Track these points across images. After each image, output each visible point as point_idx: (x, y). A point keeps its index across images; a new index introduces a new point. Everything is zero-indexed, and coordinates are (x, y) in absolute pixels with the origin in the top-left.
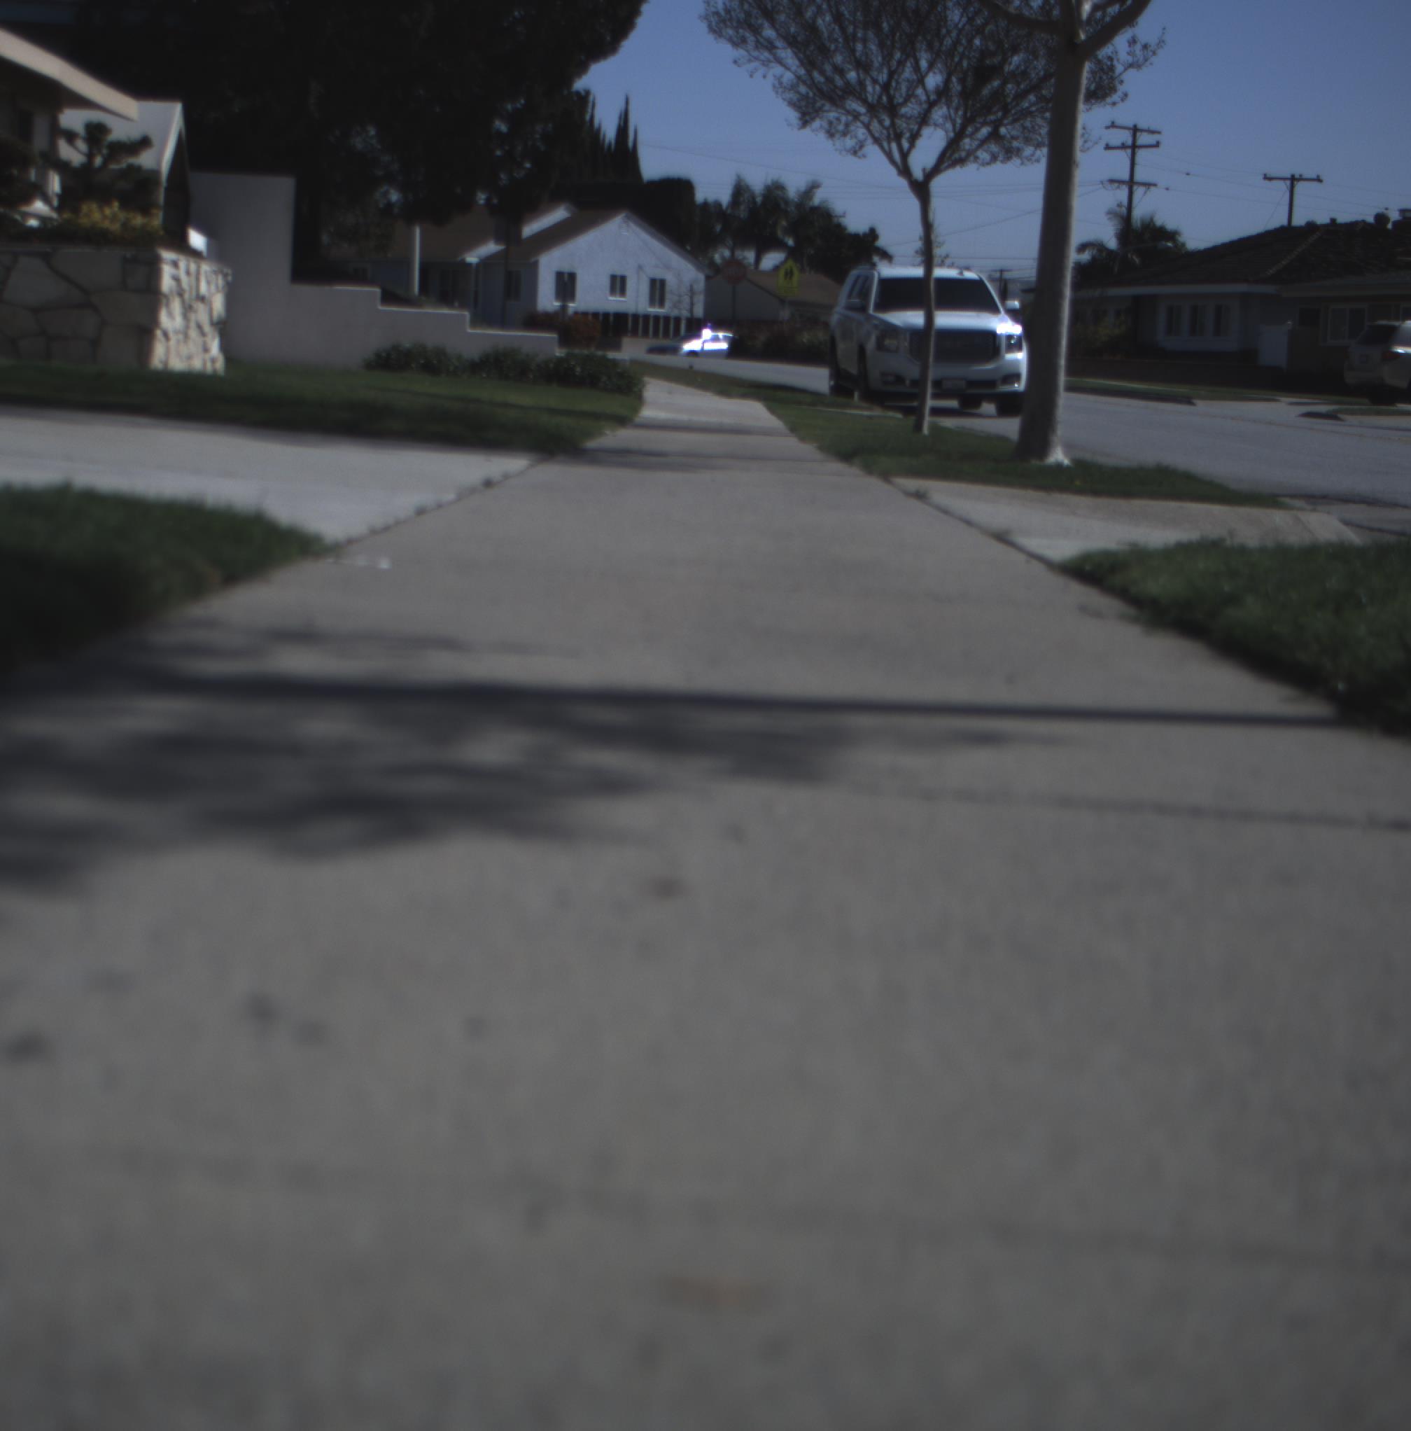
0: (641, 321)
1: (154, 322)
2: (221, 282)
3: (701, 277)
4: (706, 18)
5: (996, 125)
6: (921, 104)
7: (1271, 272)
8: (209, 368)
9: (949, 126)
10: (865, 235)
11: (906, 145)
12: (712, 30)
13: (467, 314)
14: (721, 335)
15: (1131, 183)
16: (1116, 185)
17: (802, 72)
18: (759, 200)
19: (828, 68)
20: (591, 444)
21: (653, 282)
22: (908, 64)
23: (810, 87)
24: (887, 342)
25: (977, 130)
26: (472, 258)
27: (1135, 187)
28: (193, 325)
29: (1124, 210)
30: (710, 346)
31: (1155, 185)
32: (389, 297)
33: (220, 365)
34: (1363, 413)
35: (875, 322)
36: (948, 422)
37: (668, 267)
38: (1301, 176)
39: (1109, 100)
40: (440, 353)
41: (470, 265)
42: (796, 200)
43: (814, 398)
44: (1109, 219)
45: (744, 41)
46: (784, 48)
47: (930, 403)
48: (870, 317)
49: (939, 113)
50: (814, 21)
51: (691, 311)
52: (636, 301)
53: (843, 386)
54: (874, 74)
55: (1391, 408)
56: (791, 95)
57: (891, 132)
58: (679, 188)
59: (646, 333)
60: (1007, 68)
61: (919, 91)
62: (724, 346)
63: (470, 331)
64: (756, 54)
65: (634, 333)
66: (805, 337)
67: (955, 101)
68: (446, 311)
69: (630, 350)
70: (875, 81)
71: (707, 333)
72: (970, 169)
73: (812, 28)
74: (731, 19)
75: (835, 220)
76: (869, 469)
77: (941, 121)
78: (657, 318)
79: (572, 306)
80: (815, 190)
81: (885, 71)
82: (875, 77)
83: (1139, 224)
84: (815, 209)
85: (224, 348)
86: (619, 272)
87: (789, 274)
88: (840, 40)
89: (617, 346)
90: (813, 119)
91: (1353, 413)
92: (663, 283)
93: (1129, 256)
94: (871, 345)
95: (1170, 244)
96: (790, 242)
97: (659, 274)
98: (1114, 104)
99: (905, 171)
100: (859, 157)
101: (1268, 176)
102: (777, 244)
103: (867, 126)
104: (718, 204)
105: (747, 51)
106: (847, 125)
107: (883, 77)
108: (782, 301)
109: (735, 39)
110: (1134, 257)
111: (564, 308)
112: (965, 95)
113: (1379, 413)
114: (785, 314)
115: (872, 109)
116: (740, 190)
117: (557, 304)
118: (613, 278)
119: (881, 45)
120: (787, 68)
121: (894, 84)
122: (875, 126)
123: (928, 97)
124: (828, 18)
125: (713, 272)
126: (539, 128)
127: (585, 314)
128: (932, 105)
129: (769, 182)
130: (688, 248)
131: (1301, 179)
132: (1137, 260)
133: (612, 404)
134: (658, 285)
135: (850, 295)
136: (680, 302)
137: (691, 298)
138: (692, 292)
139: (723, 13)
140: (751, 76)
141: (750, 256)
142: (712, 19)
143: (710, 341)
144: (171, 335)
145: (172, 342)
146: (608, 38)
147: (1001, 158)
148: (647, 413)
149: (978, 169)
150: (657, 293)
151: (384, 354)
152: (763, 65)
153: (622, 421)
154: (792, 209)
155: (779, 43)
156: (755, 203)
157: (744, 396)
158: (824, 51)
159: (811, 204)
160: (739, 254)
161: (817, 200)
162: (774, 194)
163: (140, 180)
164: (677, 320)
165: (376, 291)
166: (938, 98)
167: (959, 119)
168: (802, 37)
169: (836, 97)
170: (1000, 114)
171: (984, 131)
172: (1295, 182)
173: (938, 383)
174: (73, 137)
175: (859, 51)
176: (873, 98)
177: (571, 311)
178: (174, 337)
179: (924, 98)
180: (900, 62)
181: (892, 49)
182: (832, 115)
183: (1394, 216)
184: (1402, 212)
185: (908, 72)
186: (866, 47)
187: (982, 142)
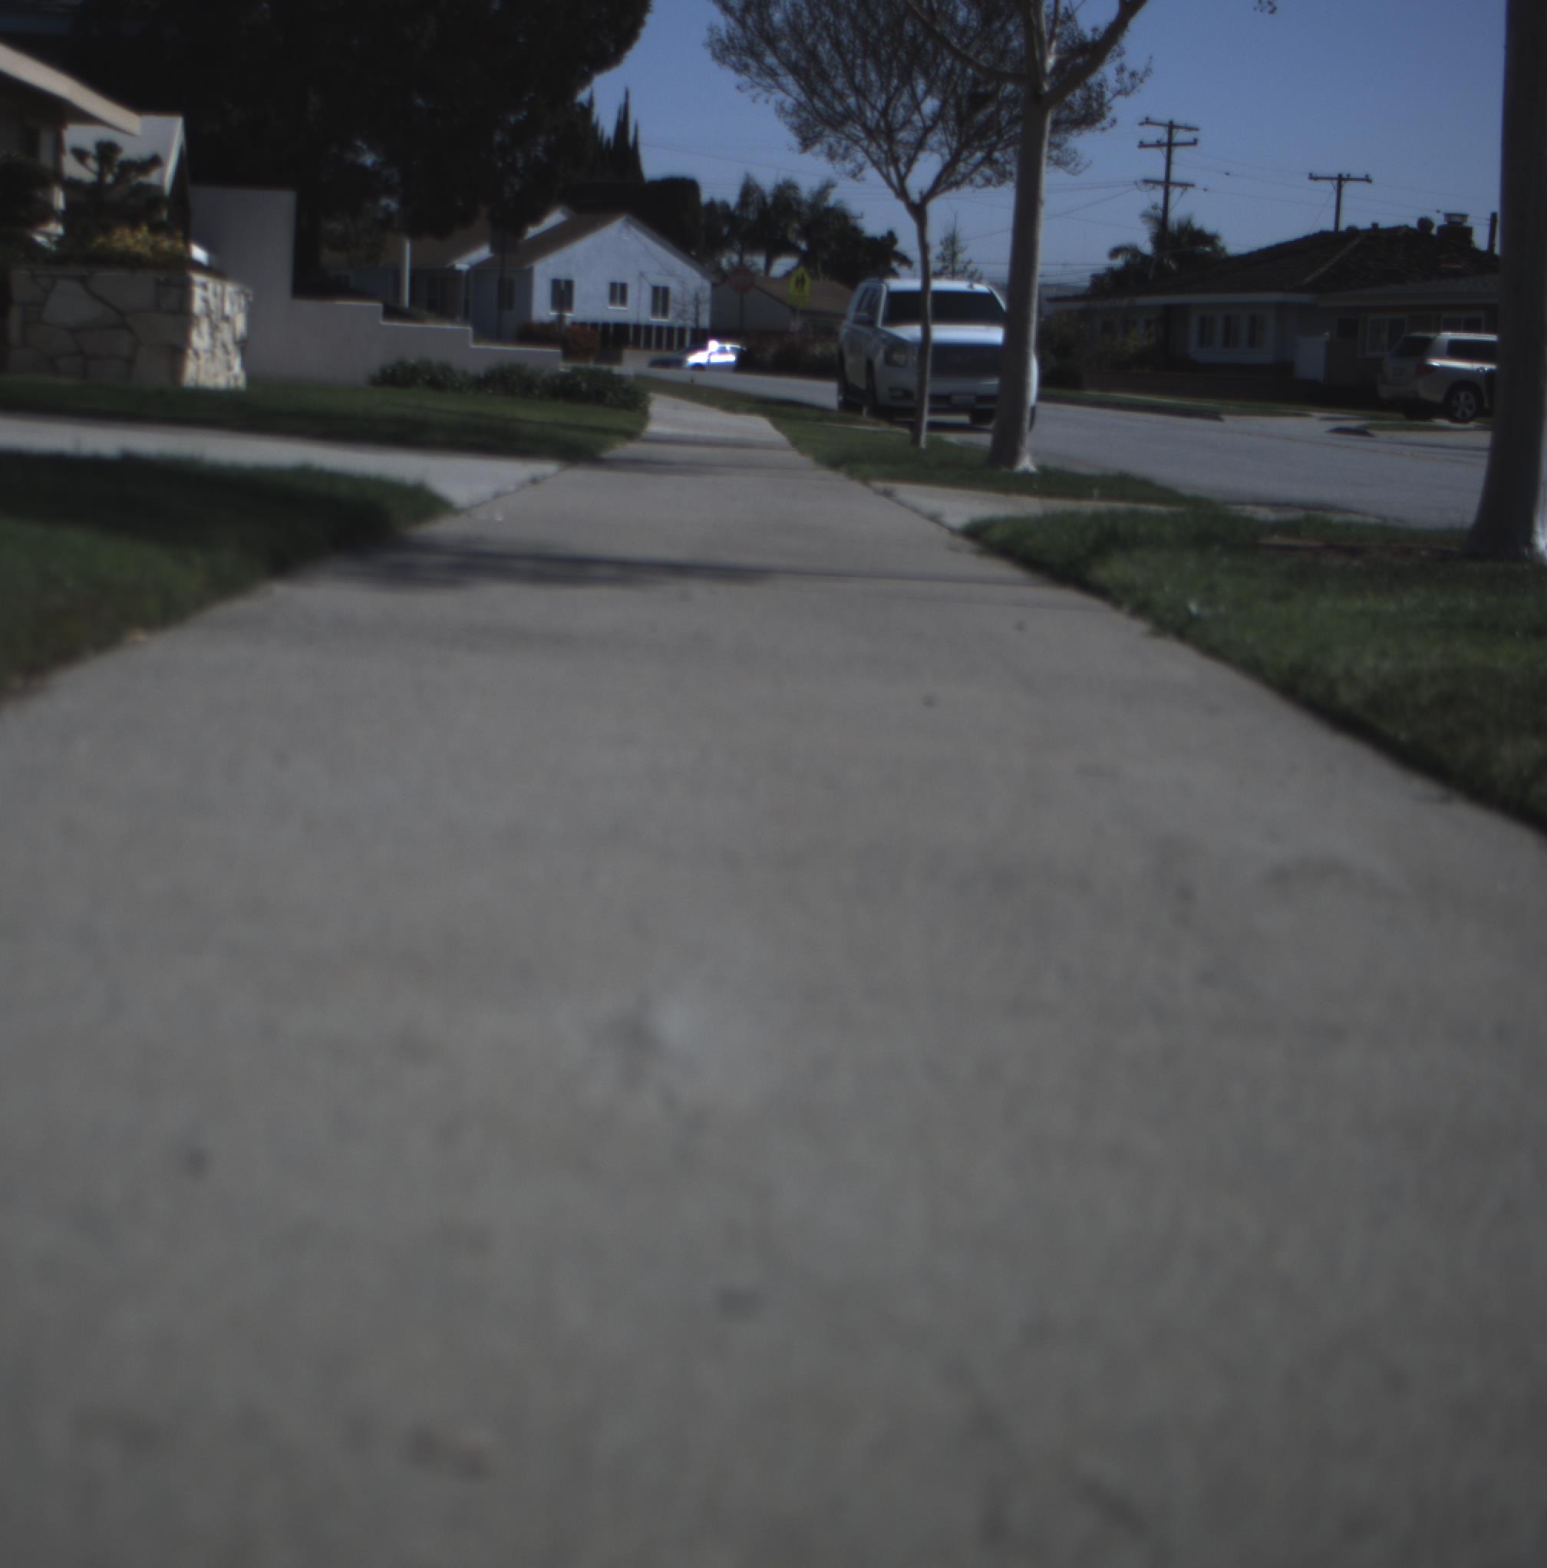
0: (643, 331)
1: (186, 341)
2: (243, 302)
3: (707, 284)
4: (709, 45)
5: (992, 148)
6: (916, 131)
7: (1308, 280)
8: (232, 384)
9: (945, 151)
10: (883, 238)
11: (903, 169)
12: (716, 56)
13: (469, 329)
14: (728, 346)
15: (1167, 183)
16: (1151, 185)
17: (803, 98)
18: (769, 200)
19: (827, 93)
20: (607, 454)
21: (656, 290)
22: (906, 92)
23: (809, 113)
24: (896, 357)
25: (972, 154)
26: (462, 265)
27: (1171, 188)
28: (219, 344)
29: (1160, 213)
30: (718, 359)
31: (1192, 185)
32: (392, 311)
33: (241, 382)
34: (1393, 428)
35: (884, 336)
36: (953, 438)
37: (671, 274)
38: (1348, 175)
39: (1098, 125)
40: (446, 368)
41: (460, 272)
42: (809, 200)
43: (822, 412)
44: (1144, 222)
45: (746, 67)
46: (785, 76)
47: (927, 418)
48: (878, 332)
49: (934, 139)
50: (815, 46)
51: (696, 320)
52: (637, 310)
53: (853, 401)
54: (872, 101)
55: (1427, 423)
56: (794, 120)
57: (889, 155)
58: (683, 189)
59: (648, 345)
60: (1000, 95)
61: (916, 117)
62: (731, 358)
63: (472, 346)
64: (758, 80)
65: (636, 344)
66: (817, 350)
67: (951, 124)
68: (448, 326)
69: (632, 364)
70: (873, 107)
71: (713, 345)
72: (966, 190)
73: (812, 55)
74: (734, 48)
75: (852, 222)
76: (852, 474)
77: (936, 146)
78: (659, 329)
79: (570, 316)
80: (830, 190)
81: (884, 97)
82: (873, 102)
83: (1176, 227)
84: (829, 211)
85: (245, 365)
86: (619, 280)
87: (800, 282)
88: (840, 66)
89: (617, 359)
90: (814, 144)
91: (1382, 428)
92: (666, 290)
93: (1165, 261)
94: (879, 359)
95: (1208, 249)
96: (803, 246)
97: (661, 281)
98: (1103, 129)
99: (902, 193)
100: (859, 180)
101: (1314, 176)
102: (788, 248)
103: (867, 152)
104: (725, 205)
105: (751, 78)
106: (847, 149)
107: (880, 104)
108: (793, 310)
109: (737, 66)
110: (1170, 263)
111: (561, 318)
112: (961, 120)
113: (1409, 429)
114: (796, 325)
115: (871, 133)
116: (749, 190)
117: (553, 314)
118: (613, 286)
119: (879, 72)
120: (788, 93)
121: (890, 112)
122: (873, 148)
123: (923, 121)
124: (828, 46)
125: (720, 279)
126: (541, 139)
127: (583, 325)
128: (927, 130)
129: (780, 181)
130: (693, 253)
131: (1349, 179)
132: (1174, 266)
133: (619, 419)
134: (661, 293)
135: (858, 308)
136: (684, 311)
137: (697, 307)
138: (697, 301)
139: (726, 41)
140: (754, 101)
141: (760, 261)
142: (716, 46)
143: (717, 353)
144: (202, 354)
145: (202, 362)
146: (612, 50)
147: (994, 181)
148: (654, 428)
149: (974, 191)
150: (660, 303)
151: (389, 371)
152: (766, 91)
153: (631, 435)
154: (805, 210)
155: (781, 71)
156: (765, 203)
157: (750, 410)
158: (824, 76)
159: (825, 204)
160: (748, 258)
161: (833, 199)
162: (786, 193)
163: (152, 198)
164: (682, 330)
165: (378, 306)
166: (935, 123)
167: (954, 144)
168: (803, 63)
169: (836, 122)
170: (994, 138)
171: (979, 155)
172: (1343, 182)
173: (935, 398)
174: (80, 155)
175: (858, 78)
176: (871, 124)
177: (568, 322)
178: (204, 356)
179: (920, 124)
180: (897, 89)
181: (889, 76)
182: (832, 140)
183: (1439, 221)
184: (1448, 216)
185: (905, 98)
186: (865, 75)
187: (976, 167)
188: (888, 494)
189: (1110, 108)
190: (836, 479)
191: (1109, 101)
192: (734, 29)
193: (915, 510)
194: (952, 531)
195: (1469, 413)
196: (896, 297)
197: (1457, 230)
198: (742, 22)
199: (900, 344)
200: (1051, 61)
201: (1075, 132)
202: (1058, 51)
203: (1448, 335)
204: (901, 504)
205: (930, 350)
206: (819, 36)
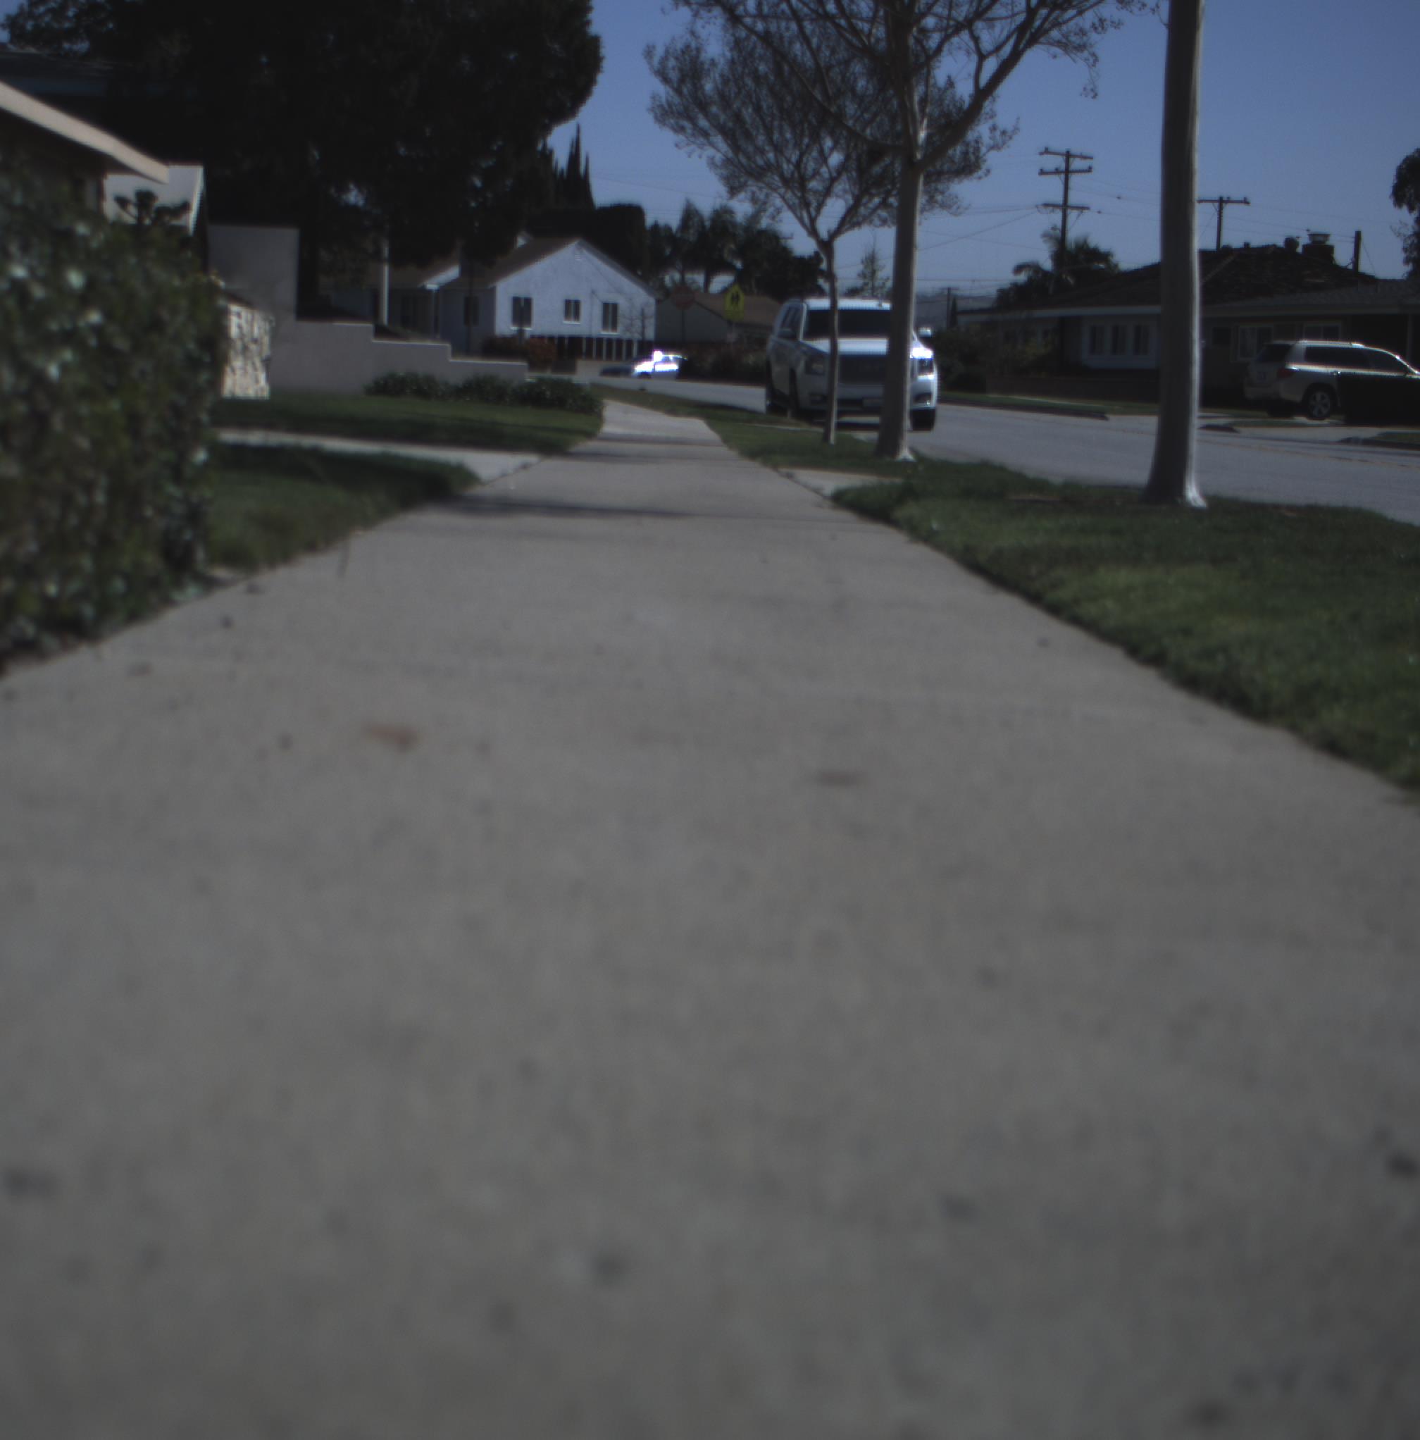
0: (595, 343)
1: (226, 360)
2: (267, 327)
3: (652, 301)
4: (652, 110)
5: (888, 194)
6: (824, 181)
9: (849, 197)
10: (810, 258)
11: (813, 213)
12: (656, 118)
13: (448, 345)
14: (671, 356)
15: (1065, 207)
16: (1051, 208)
17: (730, 154)
18: (708, 224)
19: (750, 149)
20: (574, 449)
21: (606, 306)
22: (815, 148)
23: (736, 166)
24: (815, 366)
25: (870, 200)
26: (432, 285)
27: (1069, 211)
28: (249, 363)
29: (1058, 233)
30: (661, 368)
31: (1088, 208)
32: (380, 331)
33: (266, 393)
34: (1256, 425)
35: (804, 349)
37: (619, 291)
38: (1228, 198)
40: (430, 380)
41: (430, 291)
42: (744, 224)
43: (749, 415)
44: (1044, 241)
45: (683, 128)
46: (715, 136)
47: (834, 420)
48: (800, 344)
49: (839, 187)
50: (740, 110)
51: (643, 333)
52: (589, 324)
53: (780, 404)
55: (1288, 420)
56: (724, 172)
57: (802, 201)
58: (629, 214)
59: (599, 355)
61: (824, 170)
62: (674, 367)
63: (451, 360)
64: (692, 139)
65: (588, 355)
66: (751, 359)
67: (854, 174)
68: (429, 343)
69: (586, 373)
70: (789, 161)
71: (658, 355)
72: (866, 229)
73: (738, 117)
74: (672, 112)
75: (783, 242)
77: (841, 193)
78: (610, 341)
79: (529, 330)
80: (758, 221)
81: (798, 153)
82: (788, 156)
83: (1073, 246)
84: (762, 233)
85: (269, 379)
86: (572, 298)
87: (735, 298)
88: (761, 127)
89: (572, 369)
90: (739, 192)
91: (1247, 425)
92: (615, 306)
93: (1064, 276)
94: (800, 368)
95: (1102, 266)
96: (738, 265)
97: (612, 298)
99: (813, 232)
102: (725, 267)
103: (783, 198)
104: (668, 228)
105: (687, 137)
106: (767, 196)
107: (794, 158)
108: (730, 323)
109: (676, 127)
110: (1069, 278)
111: (521, 332)
112: (861, 171)
113: (1271, 425)
114: (732, 337)
115: (786, 182)
116: (690, 214)
117: (514, 328)
118: (568, 303)
119: (793, 132)
120: (718, 150)
121: (803, 166)
122: (789, 195)
123: (830, 173)
124: (750, 110)
125: (664, 295)
127: (541, 338)
128: (833, 180)
129: (717, 206)
130: (639, 273)
131: (1229, 201)
132: (1071, 281)
133: (579, 421)
134: (610, 309)
135: (783, 324)
136: (632, 325)
137: (643, 321)
138: (643, 316)
139: (666, 106)
140: (689, 156)
141: (698, 278)
142: (657, 112)
143: (661, 362)
145: (237, 376)
146: (569, 105)
148: (608, 429)
150: (610, 318)
151: (382, 381)
152: (699, 147)
153: (590, 435)
154: (740, 232)
155: (712, 131)
156: (703, 227)
157: (690, 414)
158: (748, 136)
159: (757, 228)
160: (689, 276)
161: (763, 225)
162: (722, 218)
163: (182, 239)
164: (630, 342)
165: (369, 326)
166: (839, 173)
167: (856, 192)
168: (730, 124)
169: (758, 174)
170: (889, 187)
171: (876, 200)
172: (1224, 204)
173: (842, 402)
174: (122, 202)
175: (776, 136)
176: (787, 174)
177: (527, 335)
178: (239, 372)
179: (826, 175)
180: (808, 146)
181: (802, 135)
182: (754, 189)
183: (1304, 240)
184: (1312, 236)
185: (815, 154)
186: (781, 133)
187: (874, 210)
188: (790, 476)
189: (985, 161)
190: (754, 467)
191: (984, 155)
192: (672, 97)
193: (806, 486)
194: (825, 497)
195: (1325, 411)
196: (815, 315)
197: (1320, 248)
198: (678, 91)
199: (817, 355)
200: (922, 135)
201: (956, 180)
202: (929, 126)
203: (1305, 343)
204: (797, 482)
205: (838, 362)
206: (744, 103)
